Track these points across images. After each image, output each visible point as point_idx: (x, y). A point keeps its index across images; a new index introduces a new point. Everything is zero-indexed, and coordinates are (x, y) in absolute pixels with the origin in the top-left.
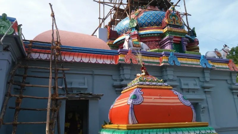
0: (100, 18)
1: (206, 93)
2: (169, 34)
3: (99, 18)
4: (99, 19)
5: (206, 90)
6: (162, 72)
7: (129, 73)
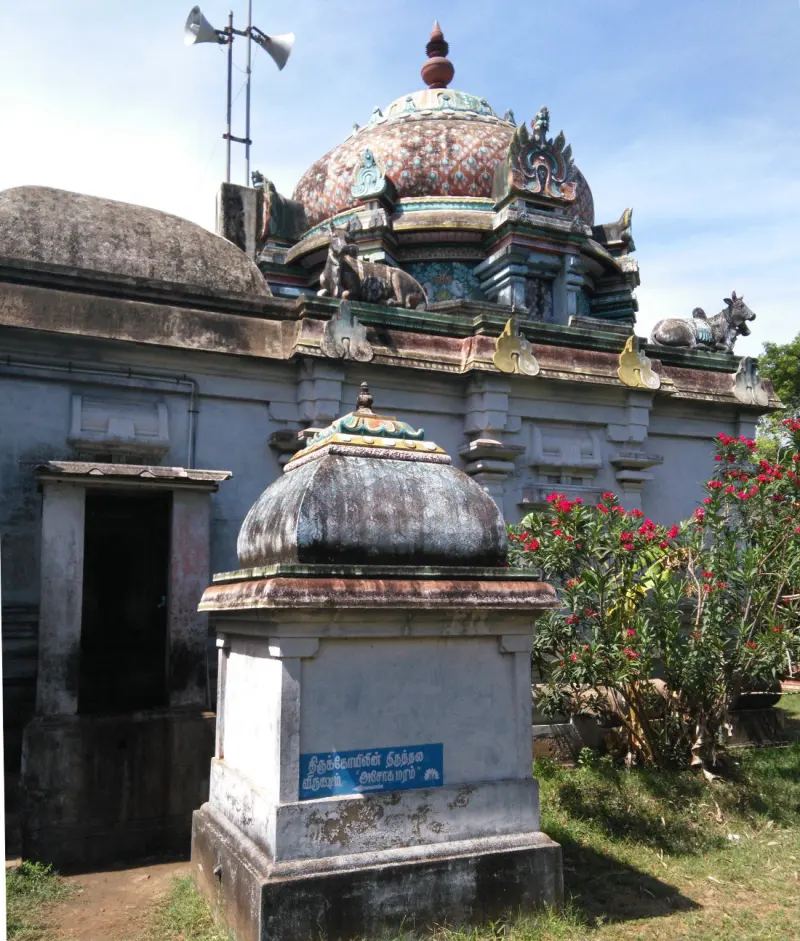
0: (229, 137)
1: (623, 488)
2: (514, 235)
3: (225, 136)
4: (225, 141)
5: (626, 474)
6: (464, 397)
7: (337, 395)
